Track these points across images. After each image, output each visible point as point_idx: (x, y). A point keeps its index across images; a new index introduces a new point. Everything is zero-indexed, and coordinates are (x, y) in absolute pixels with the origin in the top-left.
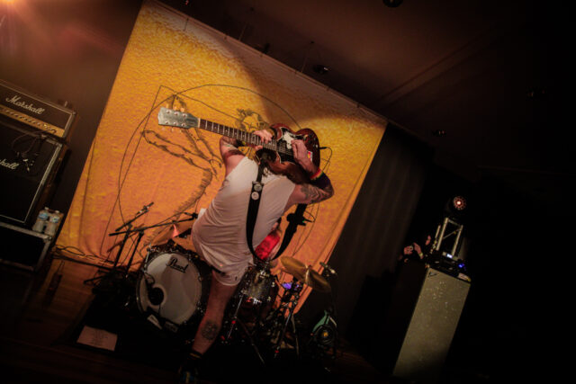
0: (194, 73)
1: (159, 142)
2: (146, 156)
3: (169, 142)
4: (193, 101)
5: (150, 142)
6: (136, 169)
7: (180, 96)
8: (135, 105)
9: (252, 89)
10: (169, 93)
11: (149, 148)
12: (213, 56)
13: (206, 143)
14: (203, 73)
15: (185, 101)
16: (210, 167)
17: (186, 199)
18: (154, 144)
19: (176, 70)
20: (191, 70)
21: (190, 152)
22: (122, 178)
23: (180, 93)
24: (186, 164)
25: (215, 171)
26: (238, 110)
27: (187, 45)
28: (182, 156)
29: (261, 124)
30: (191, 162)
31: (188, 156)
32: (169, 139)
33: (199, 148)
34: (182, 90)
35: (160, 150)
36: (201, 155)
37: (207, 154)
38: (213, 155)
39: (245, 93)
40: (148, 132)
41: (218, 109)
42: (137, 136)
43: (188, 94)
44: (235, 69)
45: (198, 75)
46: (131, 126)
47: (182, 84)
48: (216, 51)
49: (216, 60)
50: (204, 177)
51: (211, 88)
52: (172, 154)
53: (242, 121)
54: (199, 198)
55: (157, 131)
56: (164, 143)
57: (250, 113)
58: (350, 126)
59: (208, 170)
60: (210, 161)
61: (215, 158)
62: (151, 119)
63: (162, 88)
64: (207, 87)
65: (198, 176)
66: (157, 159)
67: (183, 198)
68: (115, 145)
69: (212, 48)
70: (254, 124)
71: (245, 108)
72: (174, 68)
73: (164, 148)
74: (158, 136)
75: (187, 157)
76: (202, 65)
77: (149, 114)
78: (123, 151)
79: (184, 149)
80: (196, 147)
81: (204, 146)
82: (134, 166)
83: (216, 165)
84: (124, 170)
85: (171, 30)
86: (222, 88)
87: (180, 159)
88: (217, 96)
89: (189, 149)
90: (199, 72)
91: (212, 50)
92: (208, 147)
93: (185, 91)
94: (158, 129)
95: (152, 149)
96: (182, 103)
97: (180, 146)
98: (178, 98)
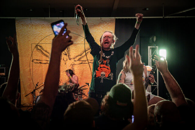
0: (40, 35)
1: (38, 62)
2: (36, 68)
3: (41, 60)
4: (43, 44)
5: (35, 63)
6: (35, 73)
7: (38, 44)
8: (26, 53)
10: (35, 45)
12: (43, 27)
14: (43, 34)
15: (41, 45)
18: (37, 63)
19: (34, 37)
20: (39, 34)
22: (32, 77)
27: (34, 27)
28: (47, 63)
32: (41, 59)
34: (38, 42)
35: (39, 64)
40: (34, 60)
42: (31, 63)
43: (41, 43)
45: (41, 35)
46: (28, 60)
47: (38, 40)
48: (43, 24)
49: (45, 27)
51: (47, 38)
52: (44, 63)
56: (40, 61)
58: (101, 27)
62: (33, 56)
63: (32, 44)
66: (40, 67)
68: (26, 68)
69: (42, 24)
73: (41, 63)
74: (37, 60)
76: (41, 31)
77: (32, 54)
78: (29, 69)
79: (47, 61)
82: (34, 72)
84: (32, 74)
85: (27, 25)
90: (41, 34)
91: (42, 25)
93: (39, 42)
94: (36, 58)
95: (37, 65)
96: (40, 46)
97: (45, 60)
98: (38, 45)
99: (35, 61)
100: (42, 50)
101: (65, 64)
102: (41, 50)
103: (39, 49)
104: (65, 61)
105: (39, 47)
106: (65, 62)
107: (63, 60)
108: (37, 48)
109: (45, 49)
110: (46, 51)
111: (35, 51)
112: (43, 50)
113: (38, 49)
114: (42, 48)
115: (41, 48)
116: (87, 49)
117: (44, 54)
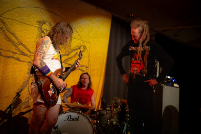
13: (24, 46)
16: (30, 60)
17: (21, 83)
21: (16, 53)
26: (37, 21)
28: (13, 57)
30: (18, 59)
36: (23, 54)
37: (26, 52)
38: (30, 52)
50: (29, 67)
52: (5, 57)
53: (41, 28)
54: (29, 80)
57: (44, 23)
59: (29, 62)
60: (29, 56)
61: (32, 54)
65: (25, 67)
67: (19, 83)
70: (48, 29)
71: (41, 20)
75: (15, 57)
79: (13, 52)
80: (19, 49)
81: (24, 48)
114: (5, 27)
116: (76, 47)
117: (8, 39)
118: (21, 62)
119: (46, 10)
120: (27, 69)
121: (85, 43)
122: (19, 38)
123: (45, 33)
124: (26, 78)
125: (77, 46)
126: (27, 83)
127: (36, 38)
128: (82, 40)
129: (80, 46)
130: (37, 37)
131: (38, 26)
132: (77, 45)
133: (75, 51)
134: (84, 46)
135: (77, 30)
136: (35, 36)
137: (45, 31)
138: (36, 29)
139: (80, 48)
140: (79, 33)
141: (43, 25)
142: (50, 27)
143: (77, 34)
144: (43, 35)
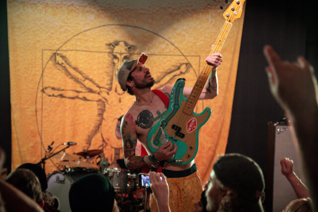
0: (63, 30)
1: (56, 93)
2: (50, 107)
3: (63, 90)
4: (70, 52)
5: (50, 96)
6: (47, 119)
7: (58, 52)
8: (29, 72)
9: (112, 23)
10: (50, 54)
11: (51, 101)
12: (72, 10)
13: (91, 80)
14: (70, 27)
16: (100, 97)
17: (91, 128)
18: (53, 95)
19: (49, 34)
20: (60, 28)
21: (81, 92)
22: (40, 129)
23: (58, 50)
24: (82, 102)
25: (106, 99)
27: (50, 10)
28: (77, 97)
29: (129, 48)
30: (85, 99)
31: (81, 95)
32: (63, 88)
33: (87, 86)
34: (58, 47)
35: (59, 98)
36: (91, 91)
38: (100, 87)
39: (108, 28)
40: (46, 88)
41: (92, 50)
42: (40, 95)
43: (64, 48)
44: (93, 13)
45: (66, 30)
46: (32, 88)
47: (58, 43)
48: (73, 4)
49: (75, 12)
50: (99, 107)
51: (80, 36)
52: (69, 98)
53: (113, 52)
54: (100, 124)
55: (52, 86)
56: (60, 93)
59: (99, 100)
60: (99, 93)
61: (102, 89)
62: (45, 78)
63: (44, 51)
64: (76, 37)
65: (94, 108)
66: (59, 106)
67: (89, 128)
68: (26, 107)
69: (69, 4)
70: (123, 51)
71: (112, 41)
72: (47, 32)
73: (62, 96)
74: (53, 89)
76: (66, 21)
77: (42, 75)
78: (34, 109)
80: (85, 86)
82: (45, 117)
83: (104, 95)
84: (39, 122)
85: (34, 4)
86: (88, 33)
87: (77, 100)
88: (86, 41)
89: (80, 89)
90: (66, 28)
91: (69, 6)
92: (94, 83)
93: (61, 47)
94: (52, 83)
95: (53, 100)
96: (63, 57)
97: (73, 90)
98: (58, 54)
99: (49, 91)
100: (67, 66)
101: (120, 101)
102: (65, 65)
103: (60, 62)
104: (119, 94)
105: (59, 59)
106: (119, 96)
107: (116, 91)
108: (55, 59)
109: (73, 64)
110: (75, 69)
111: (51, 68)
112: (70, 66)
113: (58, 63)
114: (66, 62)
115: (64, 62)
116: (173, 68)
117: (70, 76)
118: (88, 102)
119: (119, 25)
120: (97, 110)
121: (189, 58)
122: (84, 72)
123: (118, 59)
124: (96, 122)
125: (173, 66)
126: (99, 128)
127: (107, 67)
128: (183, 55)
129: (178, 65)
130: (108, 65)
131: (108, 50)
132: (174, 64)
133: (170, 75)
134: (187, 64)
135: (173, 41)
136: (105, 65)
137: (118, 56)
138: (106, 55)
139: (179, 68)
140: (176, 45)
141: (114, 47)
142: (127, 48)
143: (172, 48)
144: (116, 61)
